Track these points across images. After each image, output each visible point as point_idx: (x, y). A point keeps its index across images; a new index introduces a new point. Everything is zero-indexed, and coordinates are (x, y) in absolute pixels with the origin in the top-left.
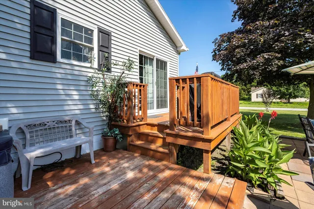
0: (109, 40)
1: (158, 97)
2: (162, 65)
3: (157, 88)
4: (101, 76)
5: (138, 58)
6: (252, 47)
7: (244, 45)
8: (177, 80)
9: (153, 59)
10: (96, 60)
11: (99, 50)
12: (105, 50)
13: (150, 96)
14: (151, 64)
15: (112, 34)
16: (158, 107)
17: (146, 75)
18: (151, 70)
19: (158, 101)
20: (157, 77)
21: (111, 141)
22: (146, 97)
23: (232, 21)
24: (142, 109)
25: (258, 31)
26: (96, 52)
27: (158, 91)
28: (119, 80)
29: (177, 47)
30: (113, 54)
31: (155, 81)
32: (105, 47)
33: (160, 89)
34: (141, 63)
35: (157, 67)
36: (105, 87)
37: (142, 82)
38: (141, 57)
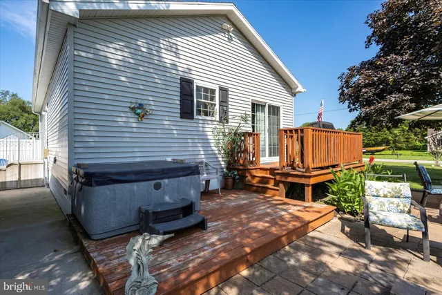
0: (227, 95)
1: (270, 145)
2: (274, 110)
3: (270, 135)
4: (221, 127)
5: (250, 107)
6: (382, 87)
7: (372, 84)
8: (286, 131)
9: (265, 106)
10: (218, 114)
11: (220, 105)
12: (224, 104)
13: (262, 143)
14: (263, 111)
15: (230, 89)
16: (270, 155)
17: (258, 122)
18: (263, 116)
19: (270, 149)
20: (270, 124)
21: (230, 181)
22: (259, 145)
23: (366, 48)
24: (256, 155)
25: (390, 67)
26: (217, 107)
27: (270, 138)
28: (236, 130)
29: (291, 89)
30: (230, 107)
31: (267, 128)
32: (224, 102)
33: (272, 136)
34: (253, 111)
35: (269, 114)
36: (225, 136)
37: (254, 131)
38: (253, 105)
